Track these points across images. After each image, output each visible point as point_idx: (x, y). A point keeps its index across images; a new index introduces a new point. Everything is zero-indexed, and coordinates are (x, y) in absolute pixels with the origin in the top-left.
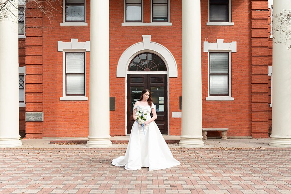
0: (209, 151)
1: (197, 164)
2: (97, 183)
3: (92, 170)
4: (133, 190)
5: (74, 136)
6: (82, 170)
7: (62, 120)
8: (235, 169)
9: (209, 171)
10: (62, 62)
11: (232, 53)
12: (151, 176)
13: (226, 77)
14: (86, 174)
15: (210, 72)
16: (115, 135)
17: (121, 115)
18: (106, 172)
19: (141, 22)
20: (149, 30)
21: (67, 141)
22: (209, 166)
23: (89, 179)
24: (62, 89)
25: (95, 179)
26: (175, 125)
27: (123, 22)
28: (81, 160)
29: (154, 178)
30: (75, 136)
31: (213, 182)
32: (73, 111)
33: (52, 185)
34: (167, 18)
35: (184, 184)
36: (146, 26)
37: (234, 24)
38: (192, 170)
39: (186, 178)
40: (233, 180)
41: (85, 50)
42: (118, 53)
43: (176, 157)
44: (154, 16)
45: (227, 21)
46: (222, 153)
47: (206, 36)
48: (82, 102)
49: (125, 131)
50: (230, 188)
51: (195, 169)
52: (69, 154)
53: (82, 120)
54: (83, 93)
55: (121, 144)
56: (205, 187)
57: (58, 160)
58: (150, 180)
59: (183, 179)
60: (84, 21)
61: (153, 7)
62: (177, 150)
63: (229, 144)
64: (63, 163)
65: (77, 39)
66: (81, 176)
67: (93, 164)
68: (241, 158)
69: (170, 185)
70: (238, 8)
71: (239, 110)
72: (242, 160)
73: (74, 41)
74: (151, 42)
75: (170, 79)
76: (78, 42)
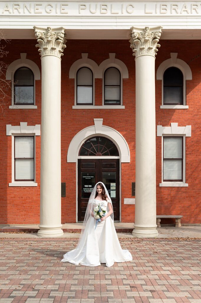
0: (164, 242)
1: (154, 258)
2: (56, 283)
3: (48, 266)
4: (93, 292)
5: (23, 223)
6: (38, 266)
7: (11, 207)
8: (193, 265)
9: (167, 268)
10: (11, 146)
11: (186, 137)
12: (109, 275)
13: (180, 162)
14: (42, 272)
15: (163, 157)
16: (65, 222)
17: (72, 202)
18: (62, 268)
19: (93, 105)
20: (100, 113)
21: (17, 230)
22: (167, 261)
23: (46, 277)
24: (11, 174)
25: (53, 278)
26: (127, 212)
27: (74, 105)
28: (34, 253)
29: (113, 277)
30: (25, 223)
31: (173, 282)
32: (23, 198)
33: (10, 286)
34: (120, 101)
35: (144, 285)
36: (98, 109)
37: (189, 107)
38: (149, 266)
39: (144, 277)
40: (192, 280)
41: (35, 134)
42: (68, 137)
43: (131, 249)
44: (106, 99)
45: (182, 104)
46: (177, 244)
47: (159, 120)
48: (31, 188)
49: (76, 217)
50: (190, 289)
51: (153, 265)
52: (20, 245)
53: (32, 207)
54: (33, 178)
55: (72, 233)
56: (165, 288)
57: (11, 253)
58: (109, 279)
59: (142, 278)
60: (33, 104)
61: (105, 89)
62: (131, 240)
63: (184, 232)
64: (17, 257)
65: (27, 123)
66: (37, 273)
67: (48, 258)
68: (197, 251)
69: (129, 286)
70: (193, 90)
71: (194, 196)
72: (199, 253)
73: (24, 124)
74: (103, 126)
75: (122, 164)
76: (28, 125)
